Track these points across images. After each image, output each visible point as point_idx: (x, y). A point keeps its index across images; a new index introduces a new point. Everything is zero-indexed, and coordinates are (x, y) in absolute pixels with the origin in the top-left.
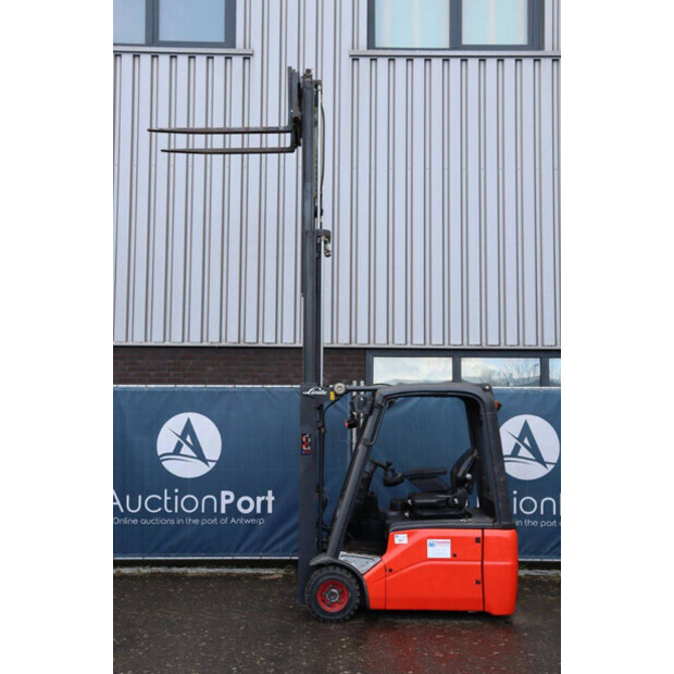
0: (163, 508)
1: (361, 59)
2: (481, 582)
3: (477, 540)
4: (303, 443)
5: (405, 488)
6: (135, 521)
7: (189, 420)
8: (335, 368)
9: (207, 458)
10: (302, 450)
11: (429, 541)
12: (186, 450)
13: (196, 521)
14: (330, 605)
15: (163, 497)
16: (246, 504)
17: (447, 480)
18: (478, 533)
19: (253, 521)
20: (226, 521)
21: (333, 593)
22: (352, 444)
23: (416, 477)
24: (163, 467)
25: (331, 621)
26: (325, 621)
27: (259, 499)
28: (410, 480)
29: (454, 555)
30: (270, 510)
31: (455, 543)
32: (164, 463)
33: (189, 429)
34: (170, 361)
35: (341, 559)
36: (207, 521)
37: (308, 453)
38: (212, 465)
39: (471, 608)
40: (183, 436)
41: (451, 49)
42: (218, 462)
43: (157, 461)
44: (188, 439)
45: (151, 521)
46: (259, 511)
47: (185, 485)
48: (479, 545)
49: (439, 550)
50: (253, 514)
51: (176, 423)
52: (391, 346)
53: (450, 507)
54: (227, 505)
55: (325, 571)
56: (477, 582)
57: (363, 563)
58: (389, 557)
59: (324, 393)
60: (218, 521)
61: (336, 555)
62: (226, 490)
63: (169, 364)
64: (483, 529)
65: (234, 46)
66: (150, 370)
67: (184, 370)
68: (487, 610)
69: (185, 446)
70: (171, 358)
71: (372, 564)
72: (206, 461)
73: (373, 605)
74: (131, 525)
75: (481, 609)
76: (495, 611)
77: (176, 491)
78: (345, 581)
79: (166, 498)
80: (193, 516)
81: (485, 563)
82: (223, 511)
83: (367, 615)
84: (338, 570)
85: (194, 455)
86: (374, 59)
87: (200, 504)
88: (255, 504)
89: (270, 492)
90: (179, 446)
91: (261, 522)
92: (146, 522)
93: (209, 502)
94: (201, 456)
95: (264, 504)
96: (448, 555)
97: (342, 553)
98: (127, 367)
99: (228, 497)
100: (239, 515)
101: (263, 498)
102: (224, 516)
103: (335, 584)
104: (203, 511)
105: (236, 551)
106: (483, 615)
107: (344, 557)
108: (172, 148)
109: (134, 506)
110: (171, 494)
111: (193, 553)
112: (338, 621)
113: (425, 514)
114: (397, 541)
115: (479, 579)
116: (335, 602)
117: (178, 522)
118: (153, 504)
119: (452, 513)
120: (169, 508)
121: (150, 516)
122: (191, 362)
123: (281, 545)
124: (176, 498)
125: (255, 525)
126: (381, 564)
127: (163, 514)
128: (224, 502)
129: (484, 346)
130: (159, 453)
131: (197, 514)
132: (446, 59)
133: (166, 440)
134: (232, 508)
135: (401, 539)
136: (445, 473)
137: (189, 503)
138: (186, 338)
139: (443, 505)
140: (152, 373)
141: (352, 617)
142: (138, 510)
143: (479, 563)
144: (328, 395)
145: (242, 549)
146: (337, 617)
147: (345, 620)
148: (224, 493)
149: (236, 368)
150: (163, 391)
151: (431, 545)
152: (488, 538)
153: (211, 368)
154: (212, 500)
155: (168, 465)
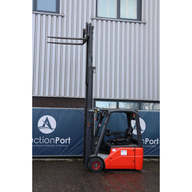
0: (39, 142)
1: (94, 20)
2: (134, 161)
3: (134, 150)
4: (88, 124)
5: (112, 137)
7: (47, 118)
9: (52, 128)
11: (121, 151)
12: (46, 126)
13: (48, 146)
14: (96, 168)
15: (39, 139)
16: (63, 141)
17: (123, 135)
18: (134, 149)
19: (64, 146)
20: (57, 146)
21: (96, 165)
23: (115, 134)
24: (39, 130)
25: (96, 172)
26: (94, 172)
27: (66, 140)
28: (113, 134)
29: (128, 154)
30: (69, 143)
31: (128, 151)
32: (40, 129)
33: (47, 120)
35: (98, 155)
36: (52, 146)
37: (89, 127)
38: (53, 130)
39: (131, 168)
40: (45, 122)
41: (117, 19)
42: (55, 129)
44: (47, 123)
45: (36, 146)
46: (66, 143)
47: (45, 135)
48: (134, 152)
49: (124, 153)
50: (65, 144)
51: (43, 118)
52: (101, 98)
53: (126, 142)
54: (57, 141)
55: (94, 159)
56: (133, 161)
57: (104, 157)
58: (111, 155)
59: (94, 111)
60: (55, 146)
61: (97, 155)
62: (57, 137)
63: (39, 102)
65: (59, 13)
69: (46, 125)
70: (40, 100)
71: (106, 157)
72: (52, 129)
73: (106, 168)
75: (134, 168)
76: (137, 169)
77: (43, 137)
78: (100, 161)
79: (40, 139)
80: (48, 144)
81: (136, 156)
82: (56, 143)
83: (105, 170)
84: (98, 159)
85: (48, 127)
86: (97, 20)
87: (50, 141)
88: (65, 141)
89: (69, 138)
90: (44, 125)
91: (67, 146)
92: (34, 146)
93: (52, 140)
94: (50, 128)
95: (68, 141)
96: (126, 154)
97: (98, 154)
99: (58, 139)
100: (61, 144)
101: (67, 139)
102: (56, 144)
103: (97, 162)
104: (51, 143)
105: (59, 154)
106: (134, 170)
107: (99, 155)
108: (51, 42)
110: (42, 138)
111: (48, 154)
112: (97, 172)
113: (120, 143)
114: (113, 151)
115: (134, 160)
116: (97, 167)
117: (43, 146)
118: (36, 141)
119: (126, 143)
120: (41, 142)
122: (46, 101)
123: (72, 152)
124: (43, 139)
125: (65, 147)
126: (109, 157)
127: (39, 144)
128: (57, 140)
129: (125, 99)
130: (38, 127)
131: (49, 144)
132: (116, 21)
134: (59, 142)
135: (114, 150)
136: (122, 133)
137: (47, 141)
138: (44, 94)
141: (101, 171)
143: (134, 156)
144: (95, 112)
145: (61, 153)
147: (99, 172)
148: (57, 138)
149: (58, 103)
150: (40, 109)
151: (122, 152)
152: (136, 150)
153: (51, 103)
154: (53, 140)
155: (41, 130)
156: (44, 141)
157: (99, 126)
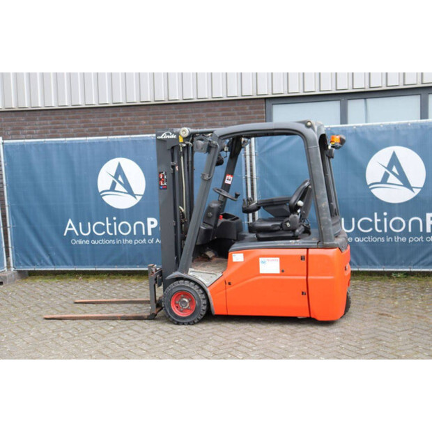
0: (106, 231)
2: (307, 293)
3: (302, 258)
4: (160, 180)
6: (87, 242)
7: (119, 166)
8: (240, 116)
9: (136, 193)
10: (160, 186)
11: (261, 259)
12: (119, 187)
13: (130, 242)
14: (183, 311)
15: (106, 224)
18: (303, 252)
20: (152, 241)
21: (185, 302)
22: (246, 178)
24: (103, 200)
25: (183, 324)
29: (282, 271)
31: (283, 260)
32: (104, 198)
33: (120, 171)
34: (113, 118)
35: (190, 274)
36: (138, 242)
37: (165, 188)
38: (139, 198)
40: (116, 177)
42: (144, 196)
43: (98, 196)
44: (121, 179)
45: (98, 242)
47: (121, 214)
48: (304, 262)
49: (270, 266)
52: (286, 94)
54: (152, 229)
56: (303, 293)
57: (206, 275)
58: (229, 272)
60: (147, 241)
61: (186, 271)
62: (151, 217)
63: (112, 121)
64: (308, 249)
66: (99, 126)
67: (123, 125)
68: (312, 316)
70: (114, 116)
71: (215, 278)
72: (134, 195)
73: (217, 311)
74: (84, 245)
75: (308, 316)
76: (320, 318)
77: (115, 218)
78: (193, 292)
79: (108, 224)
80: (129, 237)
81: (309, 277)
82: (150, 233)
84: (186, 283)
85: (126, 191)
87: (132, 228)
90: (114, 185)
92: (95, 242)
93: (139, 227)
94: (130, 192)
96: (277, 271)
97: (190, 269)
98: (82, 124)
99: (152, 223)
102: (150, 237)
103: (187, 295)
104: (135, 233)
106: (310, 320)
107: (192, 272)
109: (85, 230)
110: (111, 221)
112: (189, 324)
114: (235, 259)
115: (305, 290)
116: (186, 308)
117: (118, 242)
118: (99, 229)
119: (285, 235)
120: (110, 232)
121: (98, 238)
122: (129, 118)
124: (115, 223)
126: (222, 279)
127: (106, 236)
128: (150, 227)
130: (100, 190)
131: (131, 236)
133: (104, 180)
135: (237, 257)
137: (125, 228)
139: (276, 228)
140: (100, 129)
142: (88, 234)
143: (305, 278)
144: (178, 138)
146: (188, 321)
148: (149, 220)
149: (162, 121)
150: (100, 142)
151: (263, 262)
152: (313, 256)
153: (144, 122)
154: (141, 225)
155: (107, 199)
156: (118, 228)
157: (227, 182)
